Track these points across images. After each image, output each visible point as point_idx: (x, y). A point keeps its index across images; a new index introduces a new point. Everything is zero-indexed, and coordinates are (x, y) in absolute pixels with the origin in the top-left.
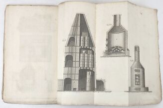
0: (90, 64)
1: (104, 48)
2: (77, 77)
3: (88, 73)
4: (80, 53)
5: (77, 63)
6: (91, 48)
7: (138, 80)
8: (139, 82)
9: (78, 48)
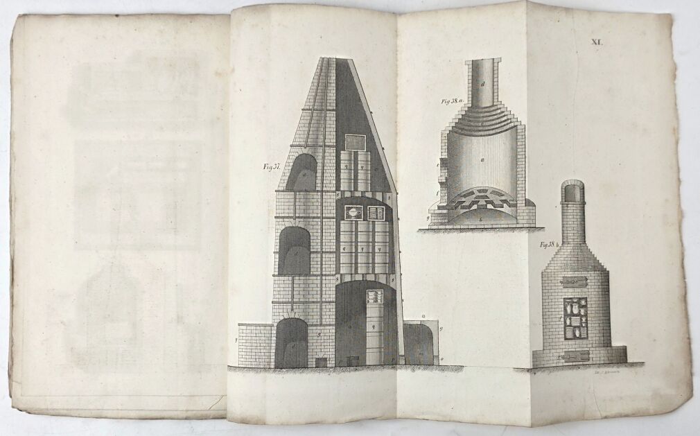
0: (378, 259)
1: (434, 197)
2: (330, 315)
3: (371, 295)
4: (340, 217)
5: (329, 260)
6: (379, 197)
7: (576, 322)
8: (584, 326)
9: (331, 200)
